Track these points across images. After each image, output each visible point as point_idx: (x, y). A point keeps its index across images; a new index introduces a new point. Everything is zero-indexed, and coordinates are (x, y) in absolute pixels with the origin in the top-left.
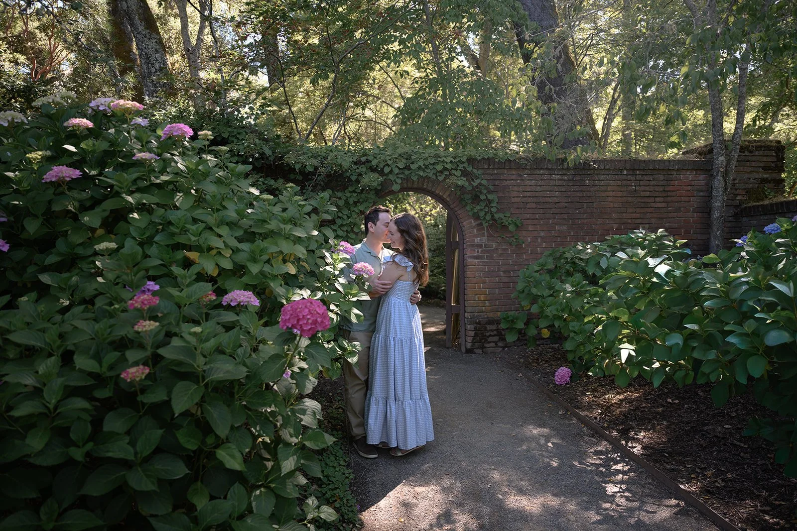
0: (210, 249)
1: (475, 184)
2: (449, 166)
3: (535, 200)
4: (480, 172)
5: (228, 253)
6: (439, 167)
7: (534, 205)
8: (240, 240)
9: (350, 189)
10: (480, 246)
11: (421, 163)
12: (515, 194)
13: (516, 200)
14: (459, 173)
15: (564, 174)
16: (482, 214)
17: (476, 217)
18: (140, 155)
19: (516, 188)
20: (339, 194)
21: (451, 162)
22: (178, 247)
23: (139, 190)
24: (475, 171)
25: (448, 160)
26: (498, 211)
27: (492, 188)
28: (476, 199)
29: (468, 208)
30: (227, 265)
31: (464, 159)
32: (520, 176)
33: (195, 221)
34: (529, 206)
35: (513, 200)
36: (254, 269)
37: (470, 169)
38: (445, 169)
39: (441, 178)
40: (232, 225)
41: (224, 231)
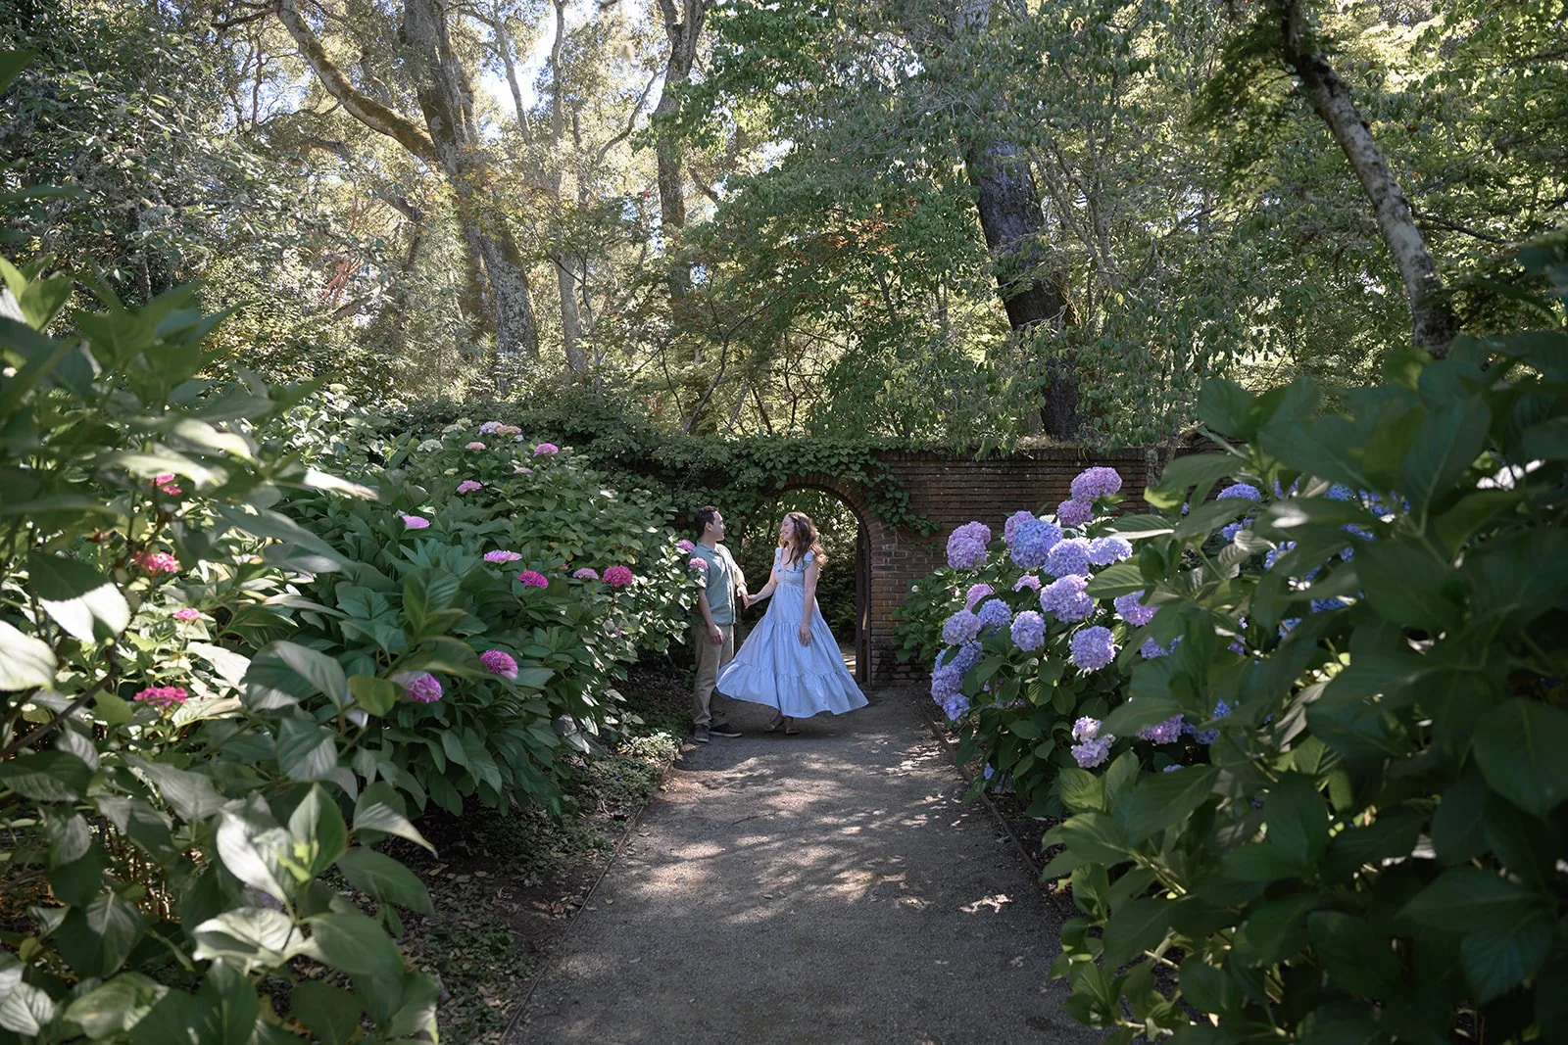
0: (567, 541)
1: (877, 480)
2: (845, 460)
3: (959, 498)
4: (886, 465)
5: (580, 544)
6: (834, 461)
7: (958, 505)
8: (589, 534)
9: (730, 486)
10: (889, 554)
11: (811, 457)
12: (933, 491)
13: (935, 498)
14: (856, 468)
15: (998, 467)
16: (888, 515)
17: (881, 518)
18: (518, 469)
19: (934, 485)
20: (716, 492)
21: (849, 454)
22: (544, 538)
23: (518, 496)
24: (879, 464)
25: (844, 452)
26: (908, 512)
27: (901, 484)
28: (881, 499)
29: (871, 508)
30: (579, 553)
31: (866, 450)
32: (940, 469)
33: (557, 519)
34: (951, 506)
35: (931, 499)
36: (598, 556)
37: (872, 463)
38: (840, 463)
39: (835, 474)
40: (584, 523)
41: (577, 527)
